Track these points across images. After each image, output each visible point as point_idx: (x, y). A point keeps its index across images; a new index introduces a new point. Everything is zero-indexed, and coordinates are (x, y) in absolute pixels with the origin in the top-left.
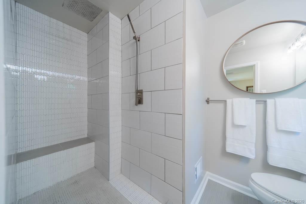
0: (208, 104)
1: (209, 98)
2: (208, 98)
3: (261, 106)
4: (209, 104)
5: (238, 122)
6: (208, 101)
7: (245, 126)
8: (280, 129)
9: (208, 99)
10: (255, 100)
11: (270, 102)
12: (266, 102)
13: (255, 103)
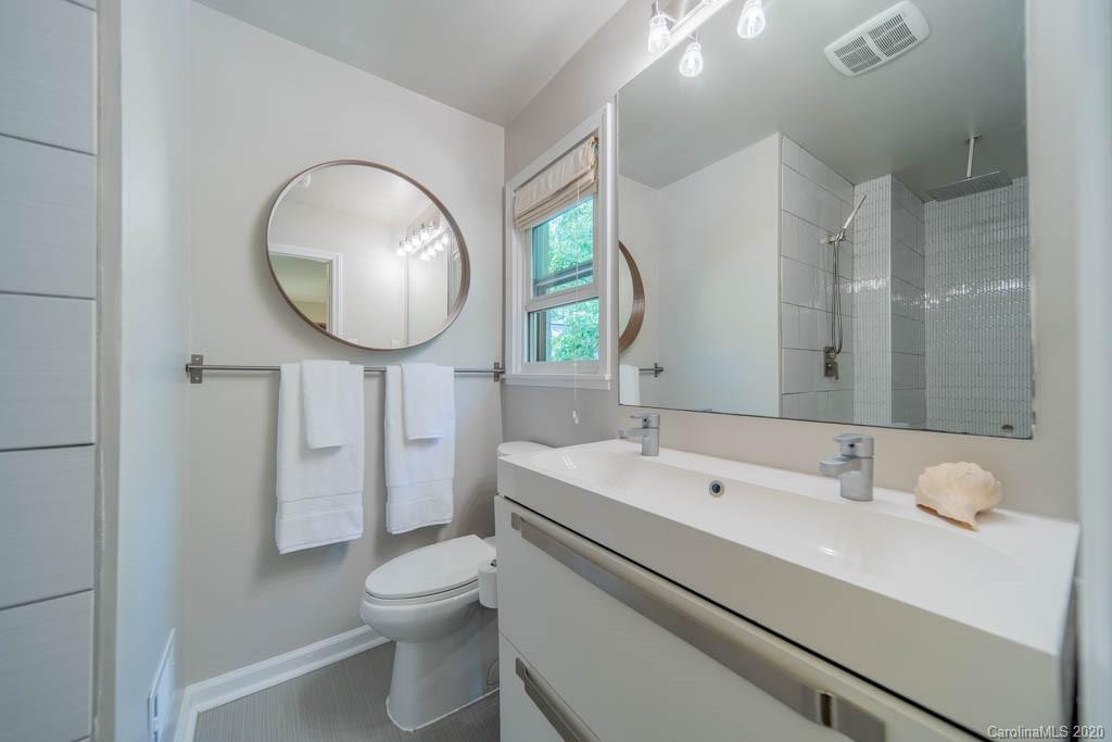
0: (193, 381)
1: (201, 357)
2: (194, 357)
3: (375, 382)
4: (200, 381)
5: (318, 440)
6: (195, 371)
7: (337, 448)
8: (412, 438)
9: (198, 359)
10: (361, 368)
11: (393, 371)
12: (383, 372)
13: (362, 375)
